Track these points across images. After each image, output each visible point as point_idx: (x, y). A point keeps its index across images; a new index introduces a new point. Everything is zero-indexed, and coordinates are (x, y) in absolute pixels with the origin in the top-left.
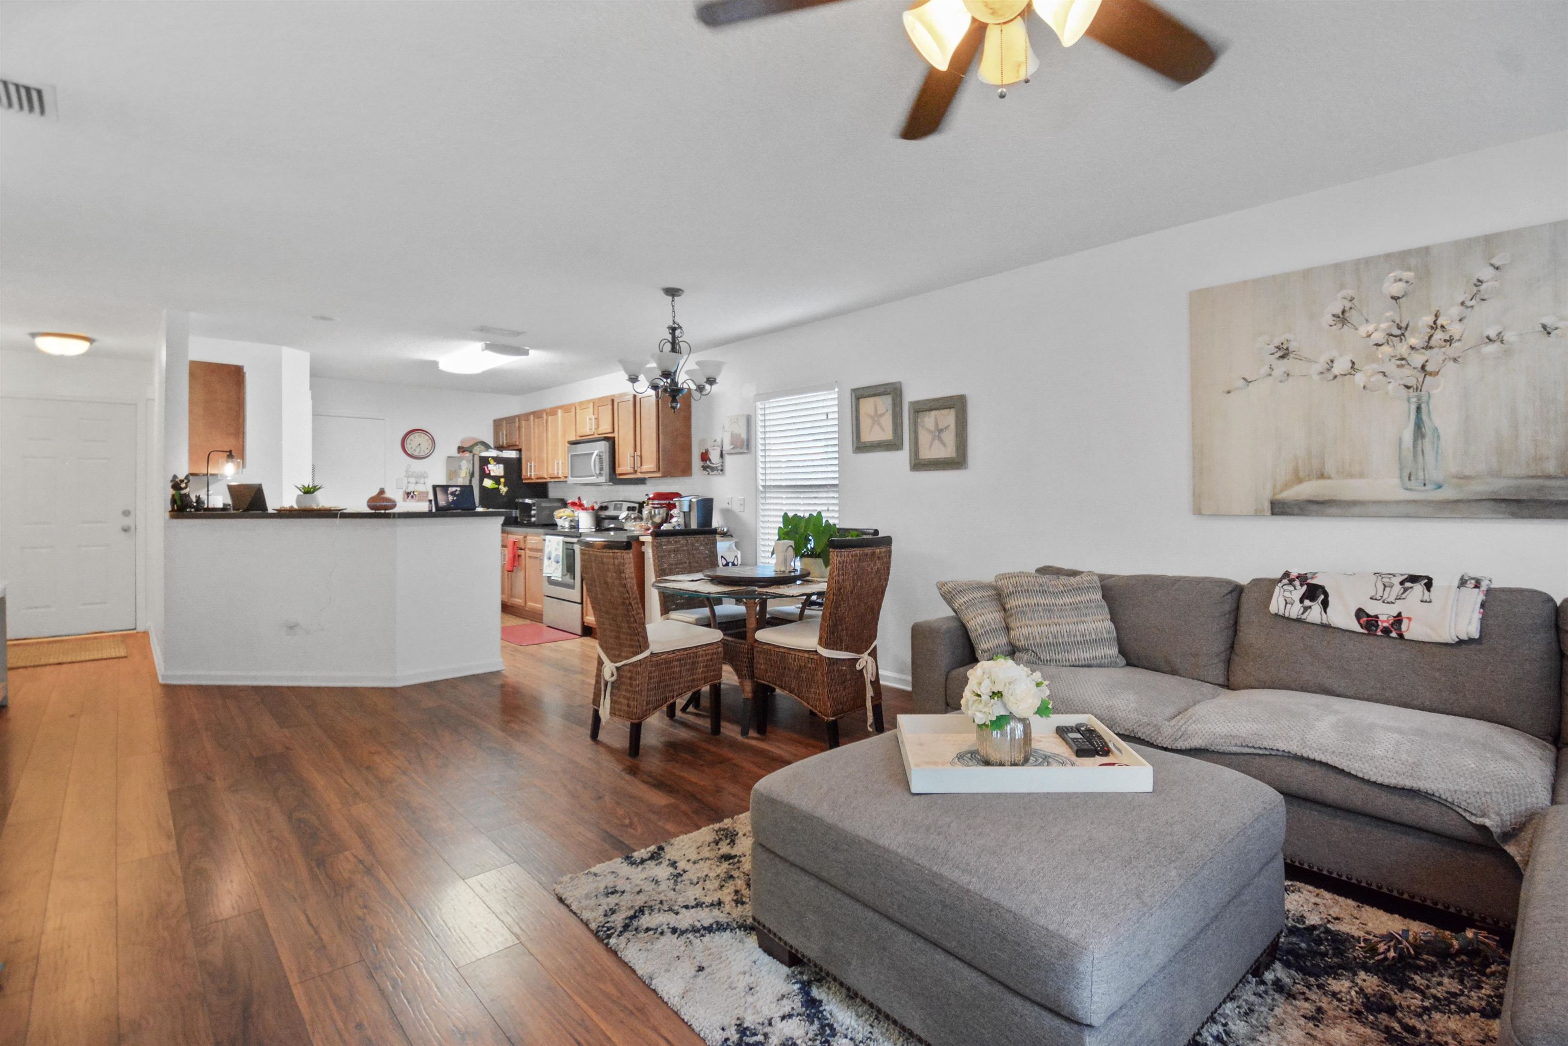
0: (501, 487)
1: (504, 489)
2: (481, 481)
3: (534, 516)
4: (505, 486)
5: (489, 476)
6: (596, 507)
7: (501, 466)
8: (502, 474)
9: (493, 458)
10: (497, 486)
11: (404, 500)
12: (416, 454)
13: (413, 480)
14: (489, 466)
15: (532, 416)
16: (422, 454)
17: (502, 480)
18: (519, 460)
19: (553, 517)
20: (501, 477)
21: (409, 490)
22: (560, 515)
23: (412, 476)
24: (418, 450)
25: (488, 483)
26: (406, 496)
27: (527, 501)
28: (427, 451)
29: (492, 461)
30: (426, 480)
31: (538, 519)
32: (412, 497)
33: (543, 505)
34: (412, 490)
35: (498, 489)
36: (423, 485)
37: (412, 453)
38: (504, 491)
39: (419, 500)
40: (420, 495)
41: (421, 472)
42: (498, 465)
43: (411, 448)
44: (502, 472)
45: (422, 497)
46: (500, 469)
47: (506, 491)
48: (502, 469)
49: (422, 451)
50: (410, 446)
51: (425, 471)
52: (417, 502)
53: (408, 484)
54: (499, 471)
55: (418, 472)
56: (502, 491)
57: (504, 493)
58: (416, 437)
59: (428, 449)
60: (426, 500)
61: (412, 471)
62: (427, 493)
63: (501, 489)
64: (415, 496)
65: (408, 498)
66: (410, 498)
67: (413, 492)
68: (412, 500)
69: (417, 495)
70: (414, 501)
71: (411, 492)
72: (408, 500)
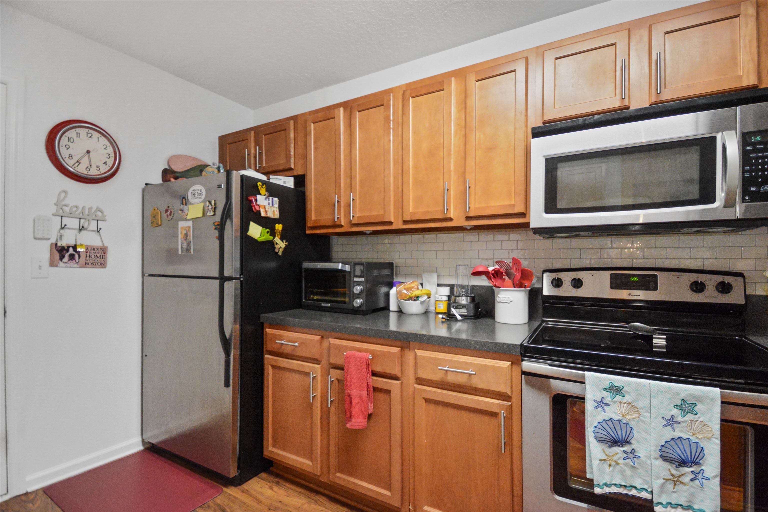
0: (277, 239)
1: (280, 244)
2: (244, 228)
4: (282, 239)
5: (258, 219)
7: (276, 200)
8: (276, 216)
9: (263, 183)
10: (272, 237)
11: (52, 264)
12: (81, 170)
13: (73, 223)
14: (258, 197)
15: (342, 109)
16: (94, 172)
17: (278, 227)
18: (301, 194)
20: (276, 221)
21: (63, 243)
23: (71, 215)
24: (85, 162)
25: (255, 232)
26: (57, 255)
28: (104, 169)
29: (263, 191)
30: (101, 224)
32: (72, 257)
34: (72, 243)
35: (271, 244)
36: (95, 235)
37: (71, 165)
38: (281, 247)
39: (87, 264)
40: (88, 254)
41: (90, 209)
42: (271, 198)
43: (71, 157)
44: (276, 213)
45: (93, 256)
46: (274, 206)
47: (284, 248)
48: (277, 205)
49: (94, 166)
50: (70, 151)
51: (98, 208)
52: (83, 267)
53: (62, 231)
54: (273, 209)
55: (84, 208)
56: (277, 246)
57: (281, 250)
58: (78, 135)
59: (105, 163)
60: (101, 264)
61: (72, 204)
62: (104, 250)
63: (277, 244)
64: (77, 256)
65: (61, 259)
66: (66, 259)
67: (75, 248)
68: (72, 263)
69: (83, 256)
70: (76, 265)
71: (69, 247)
72: (61, 264)
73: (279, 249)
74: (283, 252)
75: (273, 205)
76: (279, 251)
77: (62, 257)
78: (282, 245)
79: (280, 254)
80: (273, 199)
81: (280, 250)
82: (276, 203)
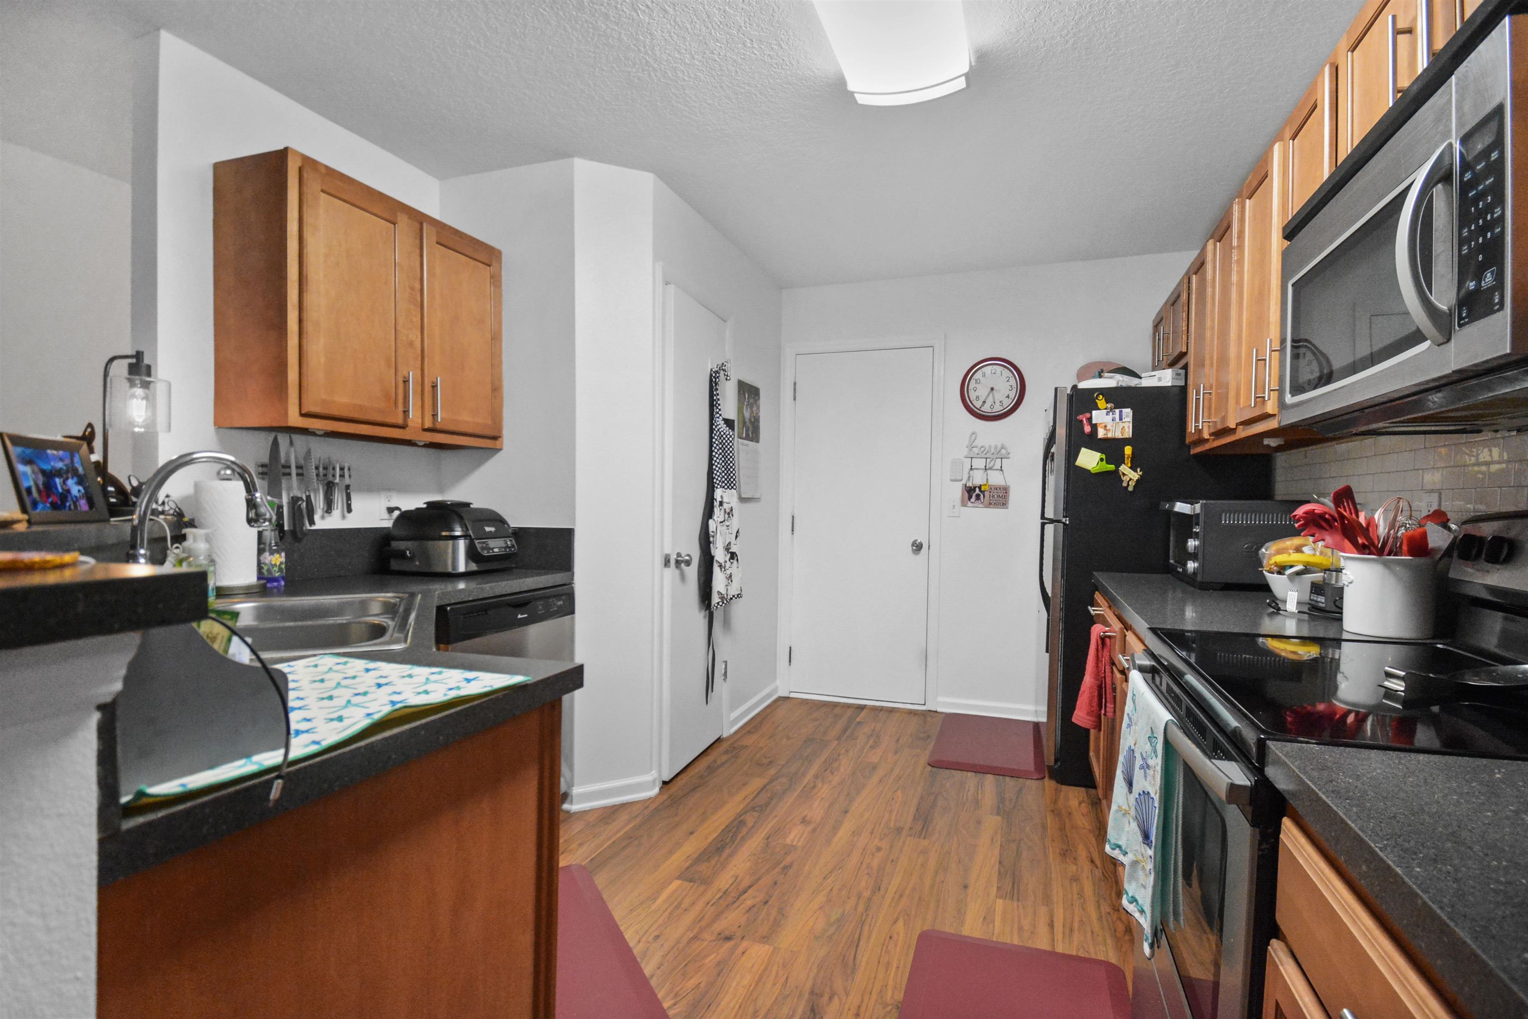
0: (1124, 469)
1: (1130, 475)
2: (1072, 455)
3: (1194, 557)
4: (1133, 468)
5: (1093, 442)
6: (1438, 538)
7: (1128, 412)
8: (1128, 433)
9: (1103, 391)
10: (1112, 467)
11: (964, 504)
12: (988, 409)
13: (979, 463)
14: (1094, 413)
16: (998, 408)
17: (1128, 450)
18: (1182, 392)
19: (1258, 562)
20: (1125, 442)
22: (1281, 559)
23: (979, 456)
24: (991, 400)
25: (1089, 459)
26: (967, 495)
27: (1181, 507)
28: (1007, 403)
29: (1101, 403)
30: (1005, 462)
31: (1202, 566)
32: (978, 497)
33: (1226, 520)
35: (1115, 475)
36: (998, 473)
37: (978, 407)
38: (1131, 479)
39: (990, 504)
40: (991, 494)
41: (996, 447)
42: (1117, 411)
43: (978, 398)
44: (1127, 430)
45: (996, 496)
46: (1124, 420)
47: (1137, 481)
48: (1130, 419)
49: (998, 403)
50: (977, 393)
51: (1002, 445)
52: (987, 507)
53: (971, 472)
54: (1121, 425)
55: (990, 446)
56: (1125, 479)
57: (1132, 484)
58: (984, 375)
59: (1008, 397)
60: (1003, 504)
61: (980, 445)
62: (1005, 490)
63: (1124, 475)
64: (982, 496)
65: (970, 499)
66: (973, 500)
67: (980, 487)
68: (978, 504)
69: (987, 494)
70: (981, 506)
71: (975, 488)
72: (969, 504)
73: (1128, 482)
74: (1134, 487)
75: (1121, 419)
76: (1128, 485)
77: (970, 498)
78: (1134, 476)
79: (1130, 489)
80: (1121, 412)
81: (1130, 483)
82: (1127, 416)
